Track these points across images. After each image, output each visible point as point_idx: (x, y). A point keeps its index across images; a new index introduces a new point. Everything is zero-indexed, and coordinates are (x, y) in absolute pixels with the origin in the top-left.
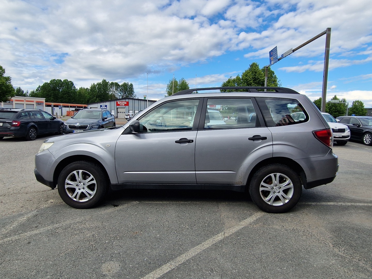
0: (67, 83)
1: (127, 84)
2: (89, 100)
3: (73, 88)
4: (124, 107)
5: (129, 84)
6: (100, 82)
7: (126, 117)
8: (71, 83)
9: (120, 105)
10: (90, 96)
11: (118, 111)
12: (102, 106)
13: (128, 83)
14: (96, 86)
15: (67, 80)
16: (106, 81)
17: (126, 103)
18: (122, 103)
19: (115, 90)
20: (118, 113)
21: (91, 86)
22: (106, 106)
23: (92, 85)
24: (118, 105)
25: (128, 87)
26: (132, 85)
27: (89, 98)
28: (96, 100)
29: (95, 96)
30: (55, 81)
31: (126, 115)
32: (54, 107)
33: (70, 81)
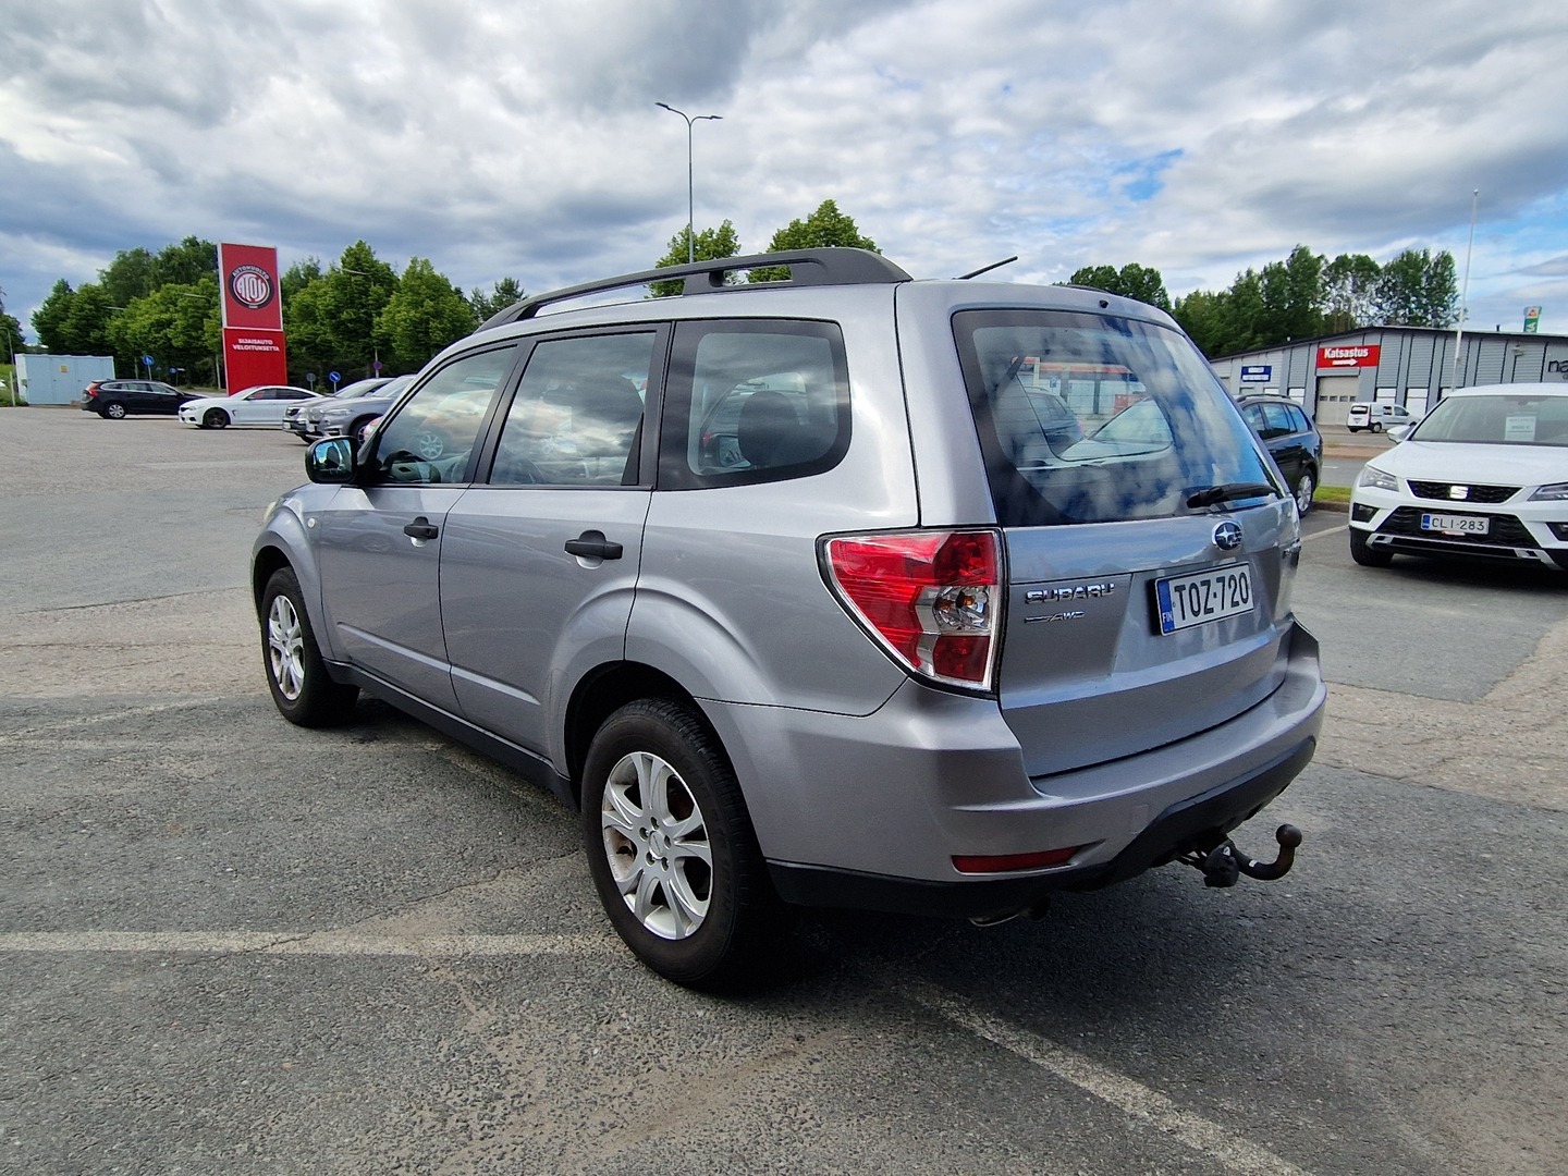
0: (1136, 279)
1: (1418, 256)
2: (1221, 346)
3: (1157, 299)
4: (1354, 372)
5: (1432, 257)
6: (1280, 263)
7: (1352, 423)
8: (1150, 280)
9: (1335, 363)
10: (1229, 324)
11: (1322, 394)
12: (1250, 371)
13: (1425, 254)
14: (1260, 278)
15: (1137, 265)
16: (1308, 253)
17: (1365, 353)
18: (1347, 354)
19: (1354, 292)
20: (1321, 403)
21: (1232, 285)
22: (1267, 370)
23: (1241, 279)
24: (1323, 362)
25: (1427, 272)
26: (1445, 261)
27: (1219, 334)
28: (1251, 341)
29: (1247, 327)
30: (1090, 276)
31: (1353, 412)
32: (1070, 382)
33: (1147, 270)
